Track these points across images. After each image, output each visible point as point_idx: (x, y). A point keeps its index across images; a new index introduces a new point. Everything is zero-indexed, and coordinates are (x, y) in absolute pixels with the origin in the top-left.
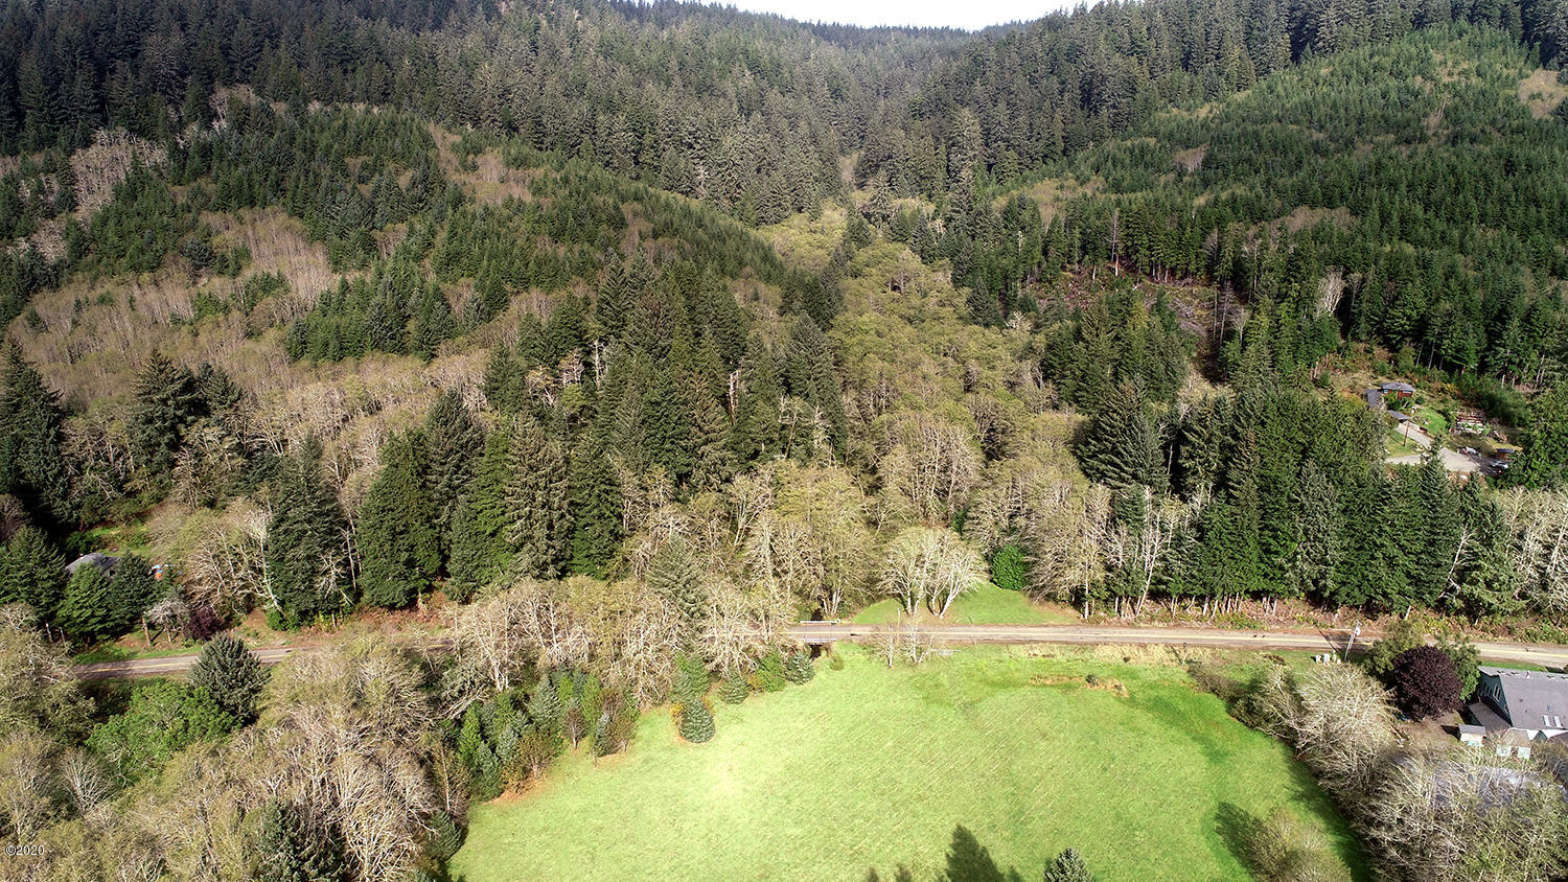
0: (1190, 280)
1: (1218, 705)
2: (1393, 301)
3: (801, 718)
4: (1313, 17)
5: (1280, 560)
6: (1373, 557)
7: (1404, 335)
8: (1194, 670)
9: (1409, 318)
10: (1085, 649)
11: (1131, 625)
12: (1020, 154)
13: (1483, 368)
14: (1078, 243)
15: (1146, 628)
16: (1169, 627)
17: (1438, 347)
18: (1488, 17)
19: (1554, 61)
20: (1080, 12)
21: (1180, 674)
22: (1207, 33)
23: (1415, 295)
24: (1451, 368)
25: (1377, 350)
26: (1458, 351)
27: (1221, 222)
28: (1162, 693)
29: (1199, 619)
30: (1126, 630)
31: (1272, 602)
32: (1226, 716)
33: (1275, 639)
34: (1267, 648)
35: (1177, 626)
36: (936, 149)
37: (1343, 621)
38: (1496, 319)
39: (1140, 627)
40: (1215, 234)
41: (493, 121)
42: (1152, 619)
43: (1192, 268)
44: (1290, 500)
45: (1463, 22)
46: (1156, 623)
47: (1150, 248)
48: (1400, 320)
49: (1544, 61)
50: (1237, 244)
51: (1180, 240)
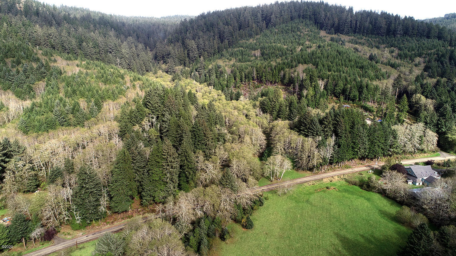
0: (277, 84)
1: (357, 188)
2: (336, 85)
3: (271, 215)
4: (268, 17)
5: (356, 150)
6: (375, 146)
7: (339, 93)
8: (347, 181)
9: (340, 89)
10: (320, 181)
11: (325, 173)
12: (208, 53)
13: (360, 100)
14: (244, 76)
15: (328, 172)
16: (333, 171)
17: (350, 96)
18: (307, 18)
19: (323, 28)
20: (209, 13)
21: (344, 182)
22: (245, 20)
23: (341, 84)
24: (353, 100)
25: (334, 98)
26: (354, 96)
27: (283, 69)
28: (344, 187)
29: (338, 168)
30: (324, 174)
31: (351, 161)
32: (361, 190)
33: (357, 169)
34: (357, 172)
35: (334, 171)
36: (184, 52)
37: (367, 162)
38: (360, 89)
39: (327, 173)
40: (282, 72)
41: (47, 45)
42: (329, 170)
43: (277, 81)
44: (357, 135)
45: (301, 19)
46: (330, 171)
47: (265, 77)
48: (338, 90)
49: (321, 29)
50: (289, 74)
51: (273, 74)
